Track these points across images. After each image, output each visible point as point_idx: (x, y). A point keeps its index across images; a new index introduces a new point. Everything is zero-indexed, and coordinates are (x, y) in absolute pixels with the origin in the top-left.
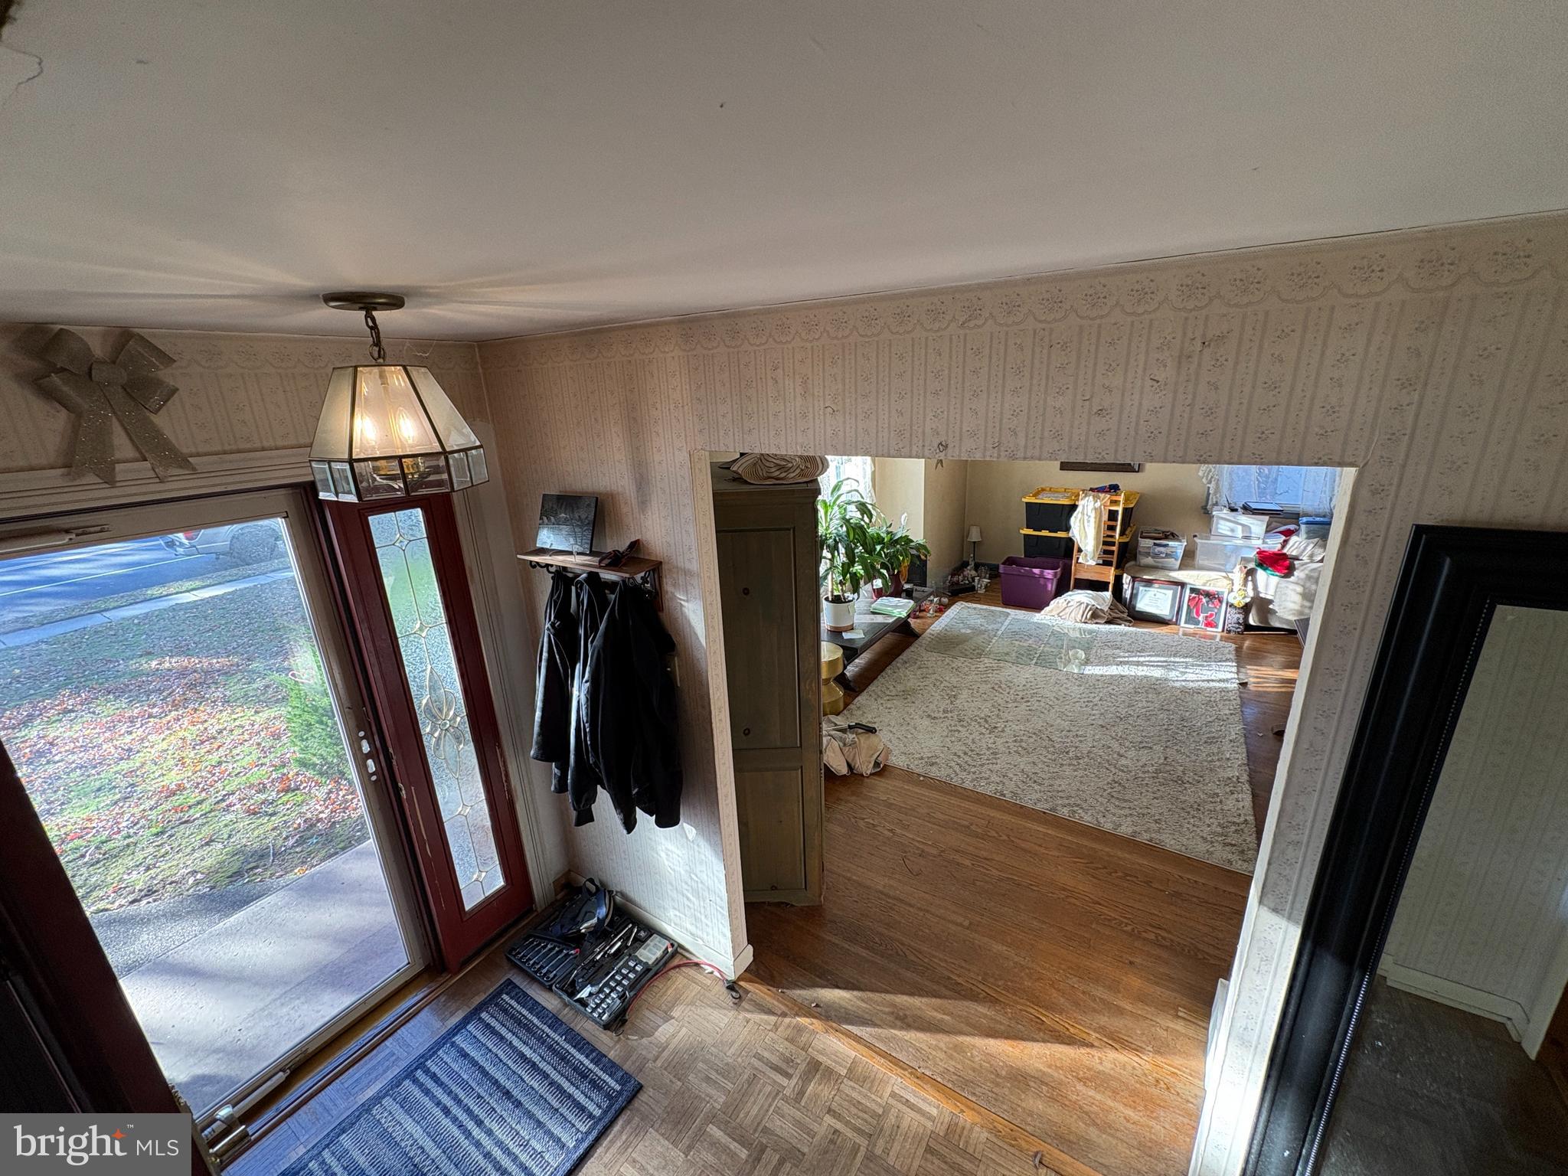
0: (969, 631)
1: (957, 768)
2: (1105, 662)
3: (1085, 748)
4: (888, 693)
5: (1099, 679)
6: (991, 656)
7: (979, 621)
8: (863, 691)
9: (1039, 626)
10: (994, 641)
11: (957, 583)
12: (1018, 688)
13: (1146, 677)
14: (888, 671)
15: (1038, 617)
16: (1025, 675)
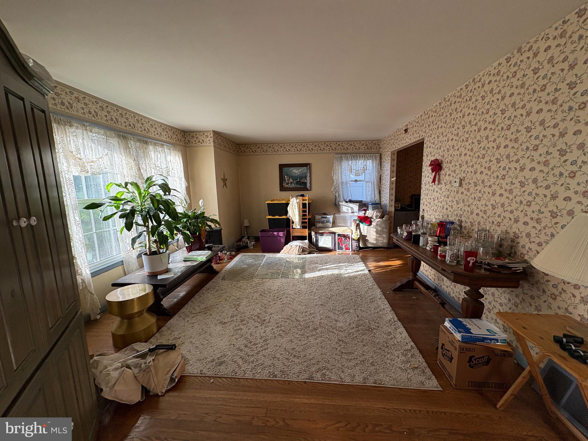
0: (246, 266)
1: (240, 362)
2: (313, 270)
3: (317, 321)
4: (193, 312)
5: (313, 279)
6: (259, 277)
7: (251, 261)
8: (175, 314)
9: (280, 259)
10: (259, 269)
11: (240, 245)
12: (274, 292)
13: (333, 274)
14: (196, 296)
15: (278, 255)
16: (277, 284)
